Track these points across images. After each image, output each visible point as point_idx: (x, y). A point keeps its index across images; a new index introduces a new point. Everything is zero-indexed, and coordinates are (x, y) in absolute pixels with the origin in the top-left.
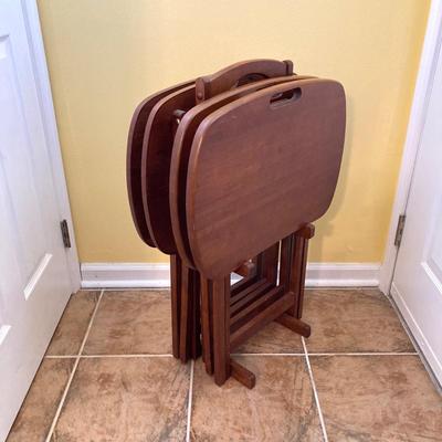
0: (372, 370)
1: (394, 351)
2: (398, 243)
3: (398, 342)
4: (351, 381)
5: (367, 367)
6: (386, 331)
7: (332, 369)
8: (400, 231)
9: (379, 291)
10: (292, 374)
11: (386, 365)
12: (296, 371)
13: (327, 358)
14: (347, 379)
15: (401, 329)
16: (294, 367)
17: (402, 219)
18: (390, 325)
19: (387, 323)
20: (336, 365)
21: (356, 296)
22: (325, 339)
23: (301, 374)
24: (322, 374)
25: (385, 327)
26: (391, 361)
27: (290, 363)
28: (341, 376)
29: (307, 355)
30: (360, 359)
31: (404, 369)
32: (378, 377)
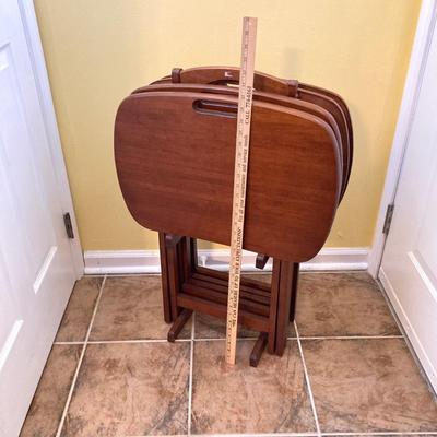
0: (359, 353)
1: (381, 334)
2: (386, 231)
3: (385, 325)
5: (355, 351)
6: (374, 314)
7: (322, 353)
8: (388, 220)
9: (367, 274)
11: (373, 348)
12: (289, 355)
13: (317, 342)
14: (336, 362)
15: (388, 313)
17: (391, 208)
18: (378, 308)
19: (374, 307)
20: (326, 348)
21: (345, 280)
22: (316, 323)
23: (293, 358)
24: (313, 357)
25: (372, 310)
26: (378, 344)
28: (330, 359)
29: (299, 339)
30: (348, 343)
31: (390, 352)
32: (365, 360)
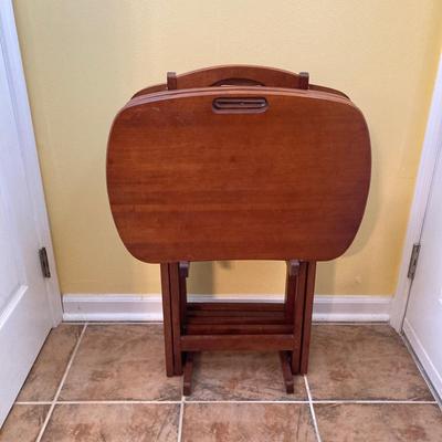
0: (385, 422)
1: (409, 399)
2: (411, 275)
3: (413, 388)
4: (361, 434)
5: (380, 418)
6: (400, 374)
7: (340, 421)
8: (414, 263)
9: (389, 326)
10: (294, 426)
11: (400, 415)
12: (299, 423)
13: (333, 407)
14: (357, 432)
15: (416, 372)
16: (296, 417)
17: (416, 248)
18: (404, 367)
19: (400, 365)
20: (344, 414)
21: (364, 333)
22: (331, 384)
23: (305, 427)
24: (329, 425)
25: (398, 369)
26: (406, 412)
27: (292, 412)
28: (349, 428)
29: (311, 402)
30: (370, 409)
31: (422, 422)
32: (392, 431)
